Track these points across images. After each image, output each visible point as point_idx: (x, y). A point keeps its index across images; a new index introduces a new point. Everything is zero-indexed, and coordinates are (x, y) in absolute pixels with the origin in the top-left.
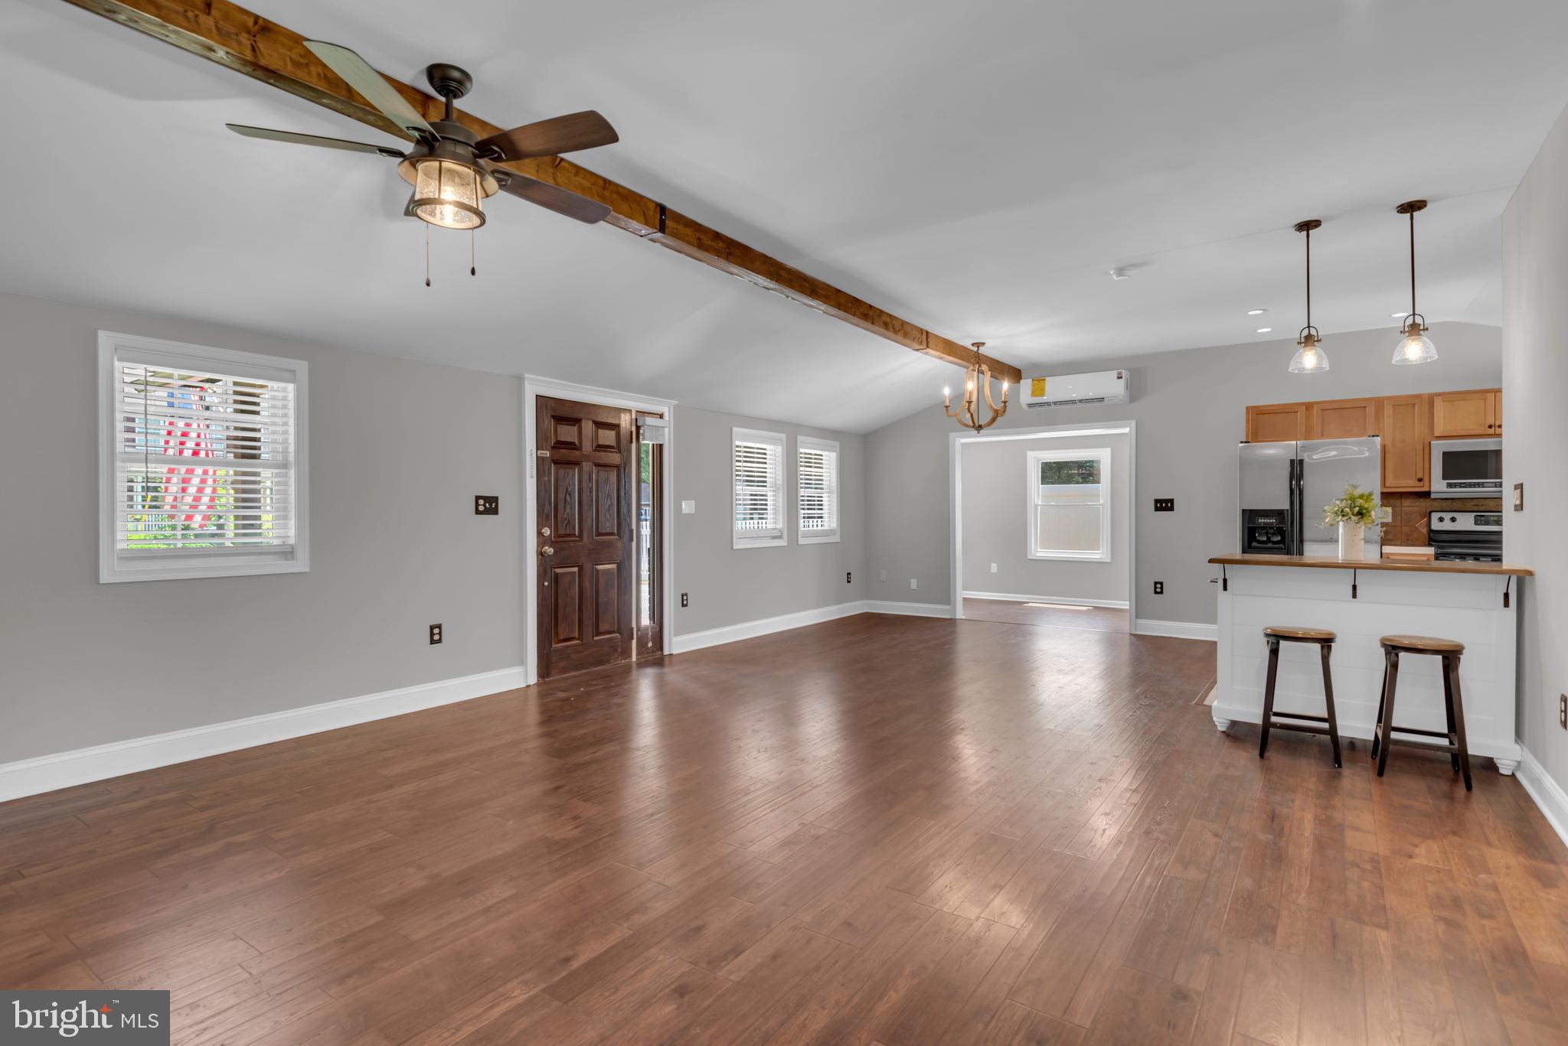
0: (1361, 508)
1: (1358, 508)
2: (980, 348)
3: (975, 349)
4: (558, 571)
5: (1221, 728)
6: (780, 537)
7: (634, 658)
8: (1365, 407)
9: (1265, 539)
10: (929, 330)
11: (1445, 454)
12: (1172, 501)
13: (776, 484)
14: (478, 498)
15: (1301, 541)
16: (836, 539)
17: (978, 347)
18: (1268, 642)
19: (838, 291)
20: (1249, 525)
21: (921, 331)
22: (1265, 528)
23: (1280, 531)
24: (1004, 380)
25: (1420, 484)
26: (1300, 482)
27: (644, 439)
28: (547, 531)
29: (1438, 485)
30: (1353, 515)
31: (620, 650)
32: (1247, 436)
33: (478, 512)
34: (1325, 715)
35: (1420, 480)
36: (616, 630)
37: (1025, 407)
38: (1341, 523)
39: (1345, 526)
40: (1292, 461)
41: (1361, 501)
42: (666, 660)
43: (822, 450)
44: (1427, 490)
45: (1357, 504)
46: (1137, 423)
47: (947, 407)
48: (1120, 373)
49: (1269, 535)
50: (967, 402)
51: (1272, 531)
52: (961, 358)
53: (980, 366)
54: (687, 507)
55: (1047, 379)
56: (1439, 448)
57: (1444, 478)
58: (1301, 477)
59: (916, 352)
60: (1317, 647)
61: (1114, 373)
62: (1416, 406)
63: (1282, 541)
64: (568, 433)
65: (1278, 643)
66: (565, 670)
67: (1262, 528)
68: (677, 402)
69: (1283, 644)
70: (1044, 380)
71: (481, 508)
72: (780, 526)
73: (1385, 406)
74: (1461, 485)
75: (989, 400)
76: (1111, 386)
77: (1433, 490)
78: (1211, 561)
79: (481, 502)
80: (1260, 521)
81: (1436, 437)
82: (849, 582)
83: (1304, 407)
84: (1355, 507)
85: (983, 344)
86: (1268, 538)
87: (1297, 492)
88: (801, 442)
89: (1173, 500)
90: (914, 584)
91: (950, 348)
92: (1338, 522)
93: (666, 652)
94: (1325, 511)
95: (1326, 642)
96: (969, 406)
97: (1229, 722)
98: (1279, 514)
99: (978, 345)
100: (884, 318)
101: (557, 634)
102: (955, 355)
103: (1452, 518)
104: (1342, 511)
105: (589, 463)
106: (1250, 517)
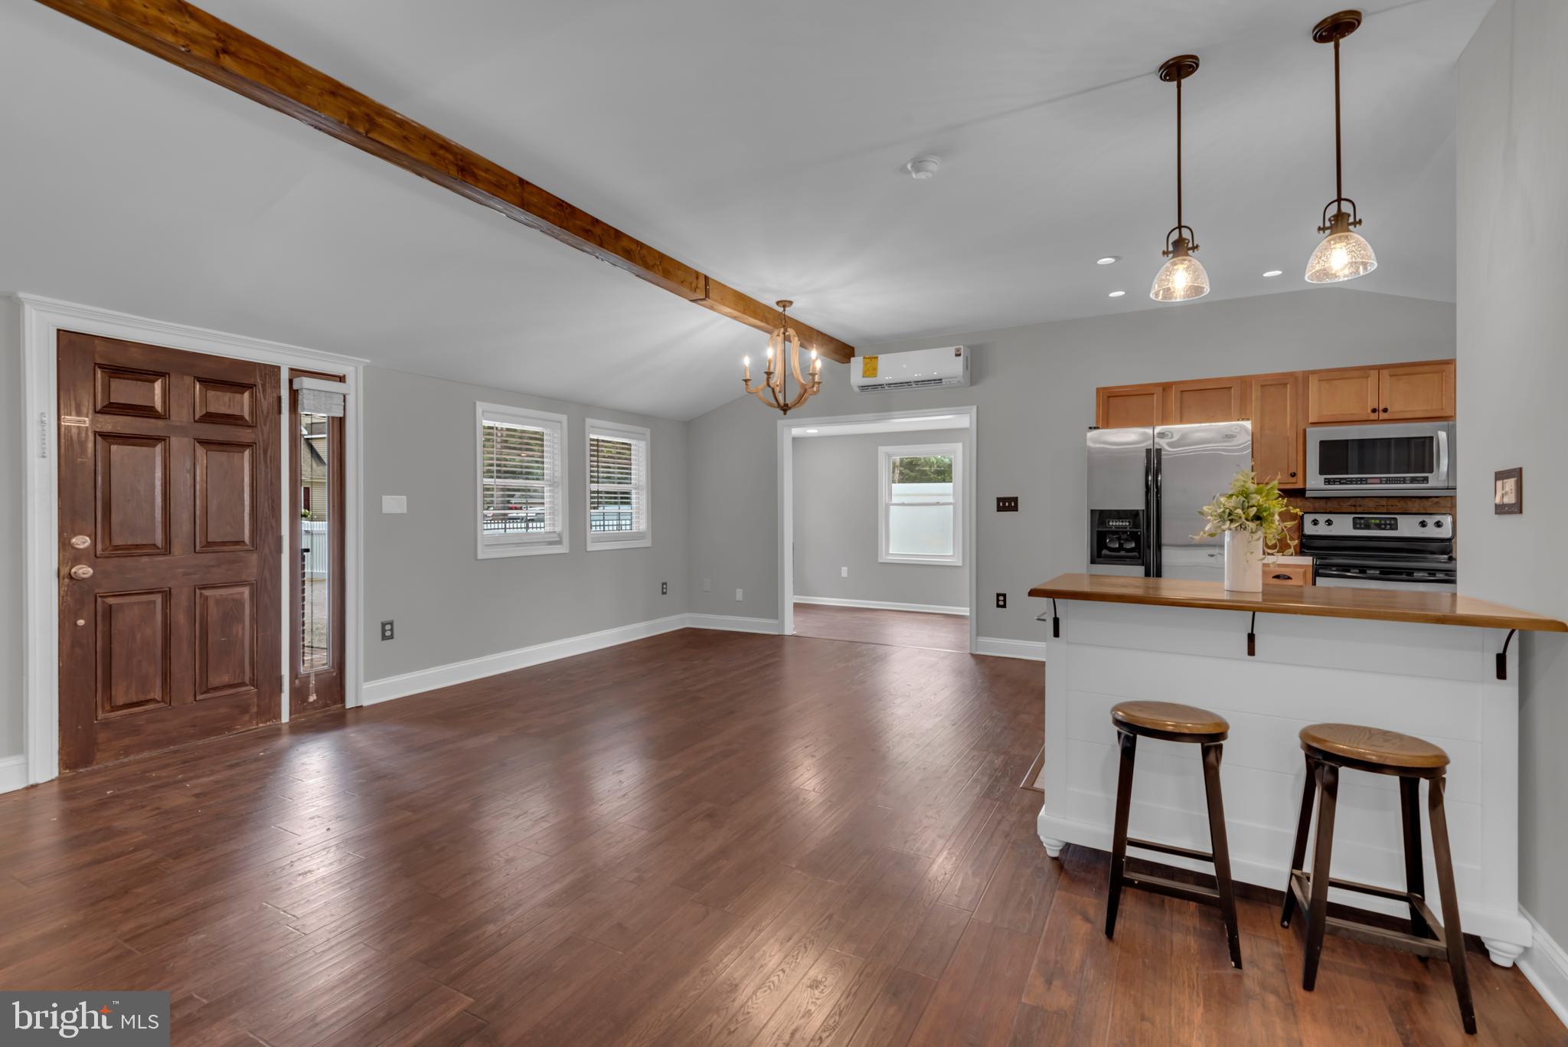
0: (1260, 508)
1: (1255, 509)
2: (787, 309)
3: (780, 309)
4: (111, 601)
5: (1053, 852)
6: (559, 542)
7: (285, 717)
8: (1231, 388)
9: (1117, 546)
10: (708, 275)
11: (1322, 443)
12: (1015, 500)
13: (554, 477)
15: (1159, 546)
16: (647, 543)
17: (784, 307)
18: (1119, 734)
19: (523, 182)
20: (1100, 529)
21: (697, 275)
22: (1118, 533)
23: (1134, 537)
24: (812, 347)
25: (1293, 480)
26: (1157, 477)
27: (304, 410)
29: (1315, 481)
30: (1247, 519)
32: (1097, 422)
34: (1208, 850)
35: (1293, 475)
36: (247, 680)
37: (856, 389)
38: (1227, 533)
39: (1233, 537)
40: (1148, 451)
41: (1259, 497)
42: (350, 716)
43: (630, 438)
44: (1301, 486)
45: (1253, 502)
46: (978, 407)
47: (746, 381)
48: (958, 350)
49: (1122, 542)
50: (766, 373)
51: (1124, 536)
52: (764, 319)
53: (786, 331)
54: (394, 504)
55: (880, 357)
56: (1316, 437)
57: (1321, 473)
58: (1158, 471)
59: (690, 303)
60: (1196, 748)
61: (952, 350)
62: (1289, 386)
63: (1136, 549)
65: (1134, 740)
67: (1114, 533)
68: (368, 361)
69: (1141, 741)
70: (877, 357)
72: (558, 529)
73: (1253, 387)
74: (1340, 481)
75: (797, 372)
76: (945, 363)
77: (1308, 486)
78: (1033, 593)
80: (1111, 524)
81: (1312, 423)
82: (664, 593)
83: (1161, 389)
84: (1249, 507)
85: (791, 303)
86: (1121, 545)
87: (1153, 491)
88: (592, 427)
89: (1017, 498)
90: (739, 595)
91: (746, 306)
92: (1224, 531)
93: (350, 703)
94: (1201, 513)
95: (1212, 743)
96: (768, 379)
97: (1064, 844)
98: (1133, 515)
99: (785, 304)
100: (625, 243)
101: (109, 697)
102: (755, 315)
103: (1327, 521)
104: (1230, 514)
105: (185, 440)
106: (1100, 518)
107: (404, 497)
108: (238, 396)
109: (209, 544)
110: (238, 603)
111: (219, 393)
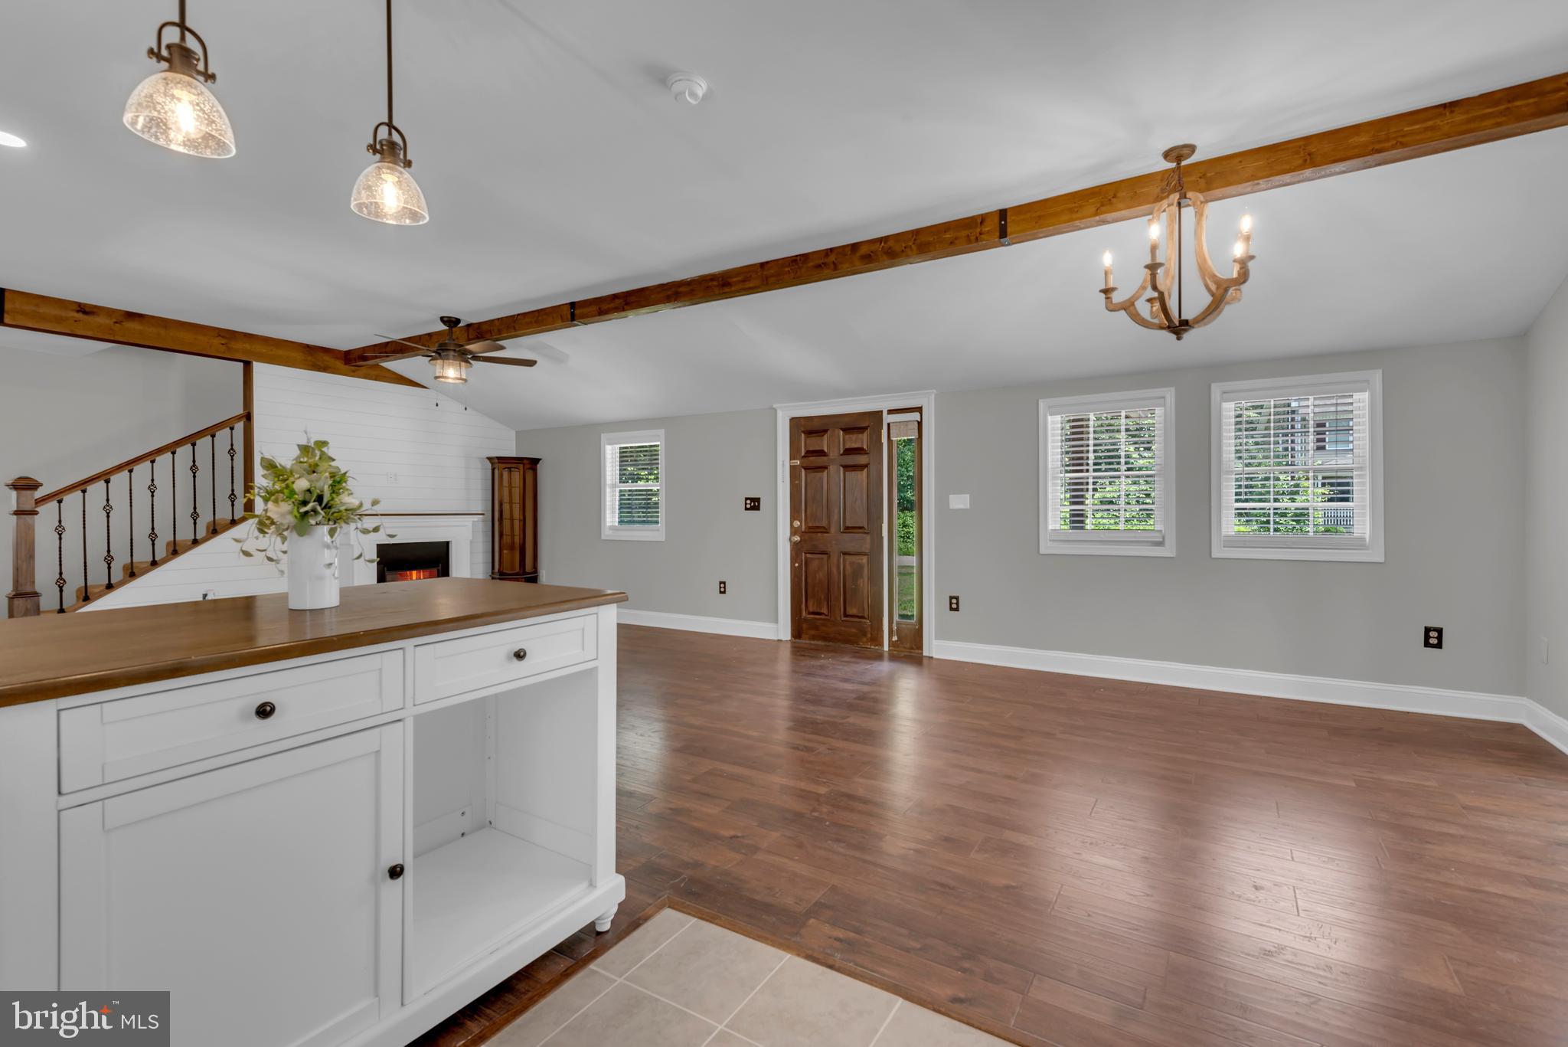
7: (886, 648)
14: (747, 499)
27: (893, 435)
28: (797, 524)
31: (869, 636)
33: (746, 509)
36: (866, 616)
42: (925, 660)
54: (959, 502)
64: (815, 444)
66: (813, 638)
71: (748, 506)
79: (748, 502)
93: (926, 653)
105: (836, 467)
107: (968, 496)
108: (860, 435)
109: (847, 528)
110: (861, 567)
111: (851, 436)
